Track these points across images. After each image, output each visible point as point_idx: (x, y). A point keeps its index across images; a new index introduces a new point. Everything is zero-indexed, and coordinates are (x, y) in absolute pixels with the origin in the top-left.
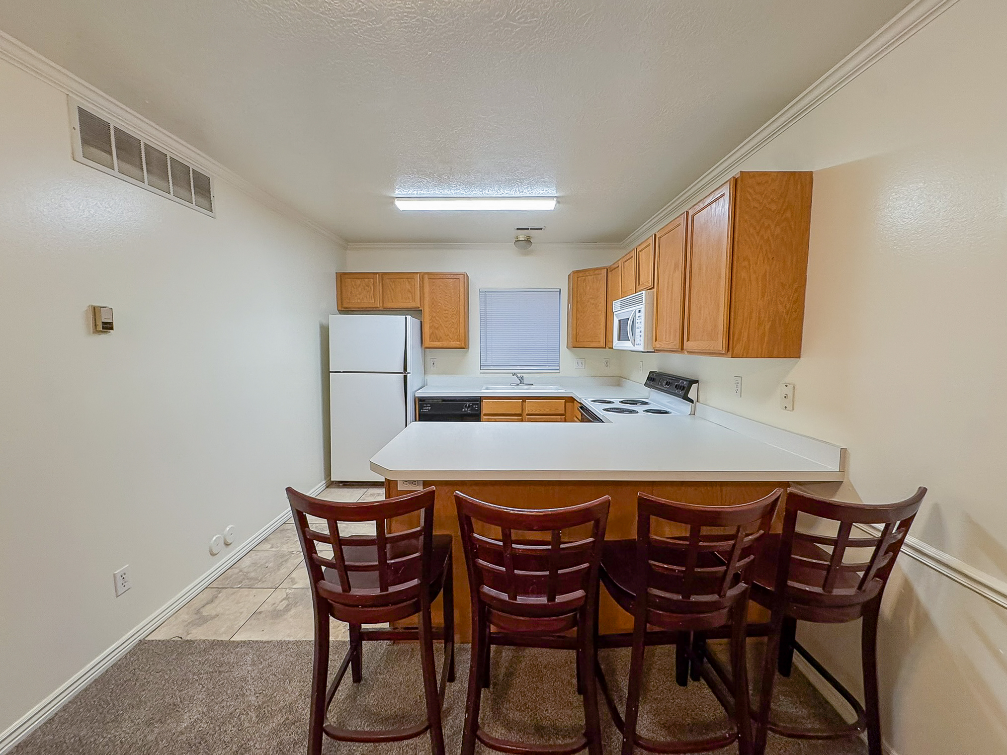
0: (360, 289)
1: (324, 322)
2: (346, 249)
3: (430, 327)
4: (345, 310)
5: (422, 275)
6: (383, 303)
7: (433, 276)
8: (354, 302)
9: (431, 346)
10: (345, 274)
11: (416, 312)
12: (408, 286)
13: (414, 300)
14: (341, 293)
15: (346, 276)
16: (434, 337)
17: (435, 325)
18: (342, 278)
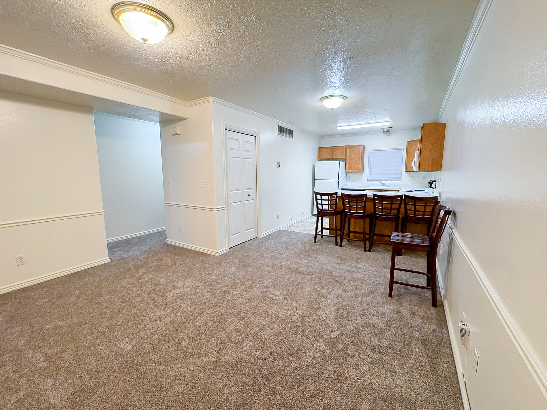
0: (325, 152)
1: (314, 164)
2: (321, 139)
3: (348, 165)
4: (320, 160)
5: (346, 146)
6: (333, 157)
7: (350, 146)
8: (323, 157)
9: (348, 172)
10: (320, 148)
11: (344, 160)
12: (341, 151)
13: (343, 156)
14: (319, 154)
15: (321, 148)
16: (350, 169)
17: (350, 164)
18: (320, 149)
